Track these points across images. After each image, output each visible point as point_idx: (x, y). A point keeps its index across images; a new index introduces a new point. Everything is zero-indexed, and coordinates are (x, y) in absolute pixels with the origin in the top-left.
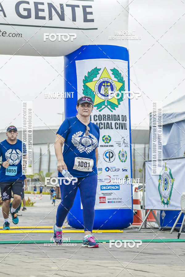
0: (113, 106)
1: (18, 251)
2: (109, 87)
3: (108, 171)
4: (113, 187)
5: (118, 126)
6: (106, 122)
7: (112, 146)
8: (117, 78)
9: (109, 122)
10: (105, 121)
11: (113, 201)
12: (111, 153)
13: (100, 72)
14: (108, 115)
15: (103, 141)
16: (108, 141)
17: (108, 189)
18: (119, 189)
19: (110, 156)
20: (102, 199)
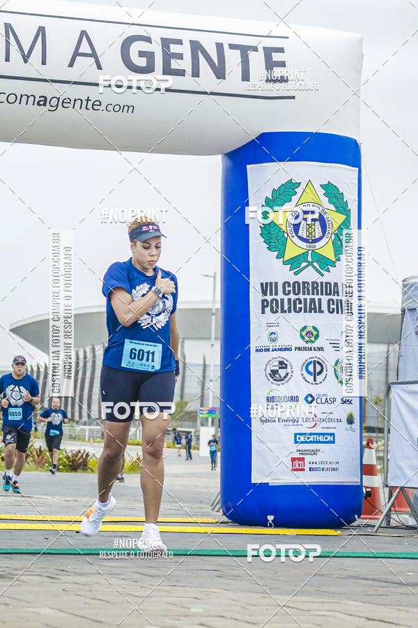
0: (324, 263)
1: (118, 571)
2: (318, 223)
3: (311, 402)
4: (321, 438)
5: (335, 306)
6: (309, 297)
7: (321, 349)
8: (334, 204)
9: (316, 297)
10: (306, 296)
11: (321, 466)
12: (319, 363)
13: (299, 190)
14: (313, 283)
15: (303, 338)
16: (313, 339)
17: (311, 442)
18: (333, 442)
19: (316, 370)
20: (296, 463)
